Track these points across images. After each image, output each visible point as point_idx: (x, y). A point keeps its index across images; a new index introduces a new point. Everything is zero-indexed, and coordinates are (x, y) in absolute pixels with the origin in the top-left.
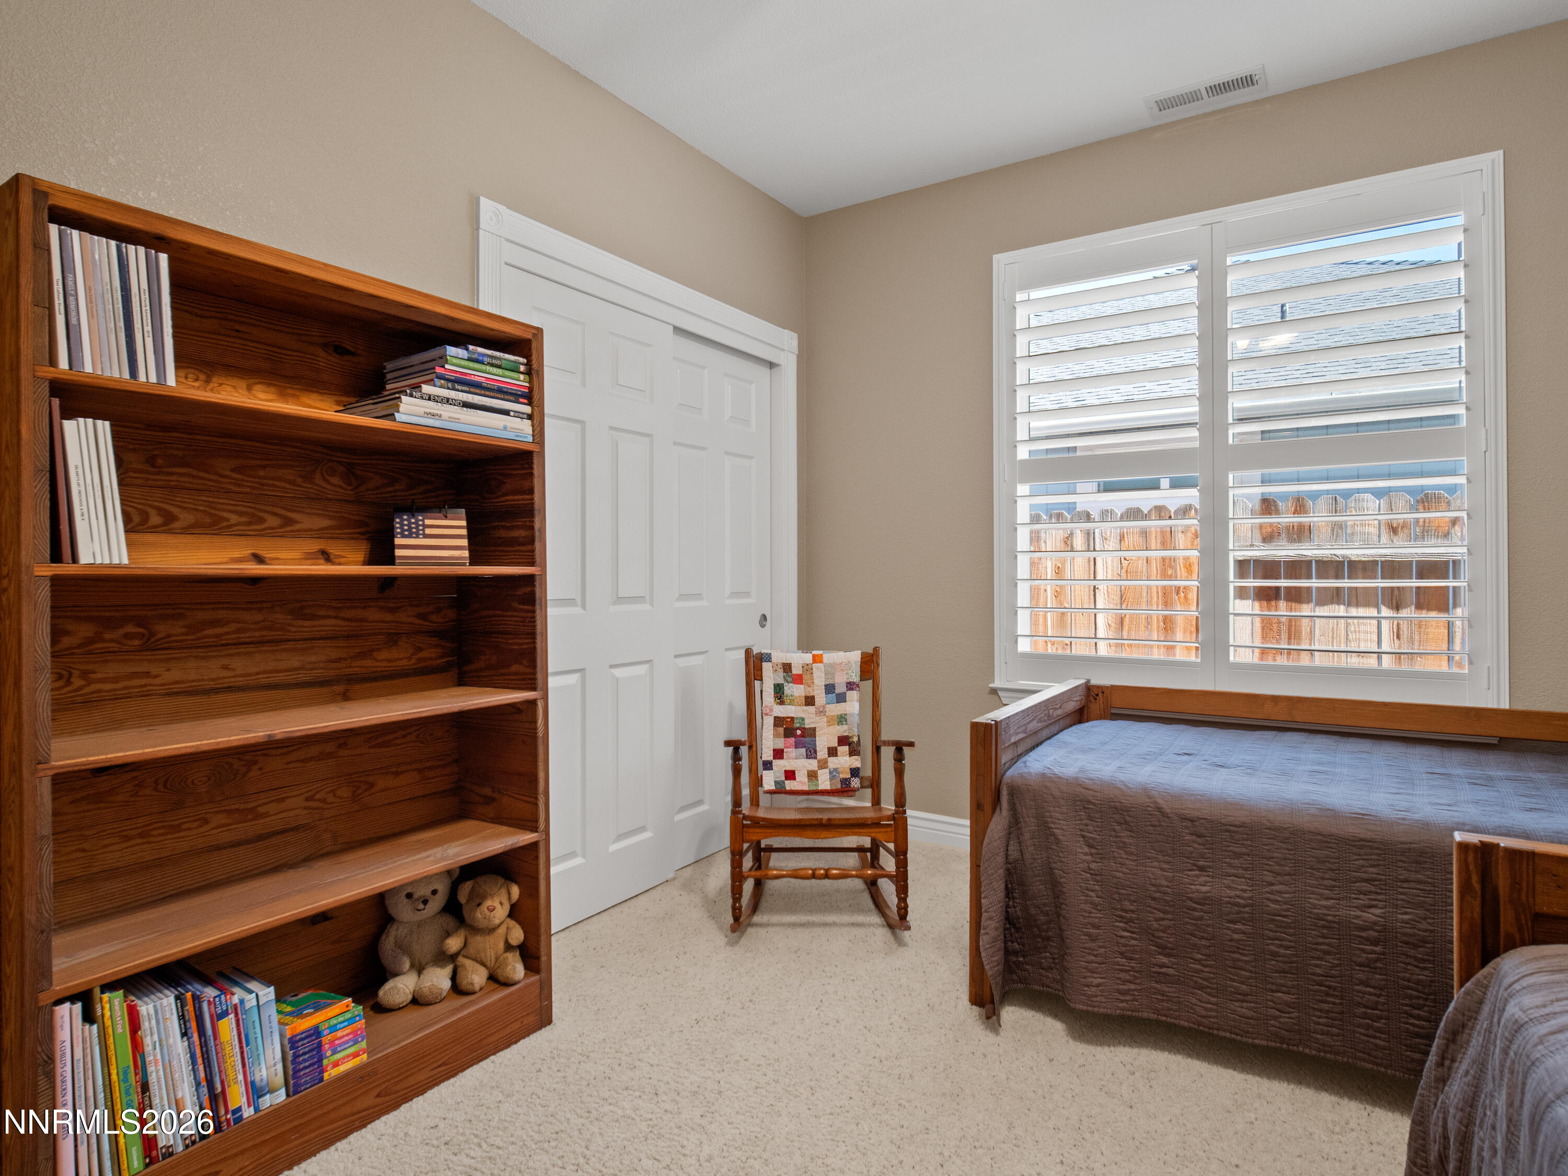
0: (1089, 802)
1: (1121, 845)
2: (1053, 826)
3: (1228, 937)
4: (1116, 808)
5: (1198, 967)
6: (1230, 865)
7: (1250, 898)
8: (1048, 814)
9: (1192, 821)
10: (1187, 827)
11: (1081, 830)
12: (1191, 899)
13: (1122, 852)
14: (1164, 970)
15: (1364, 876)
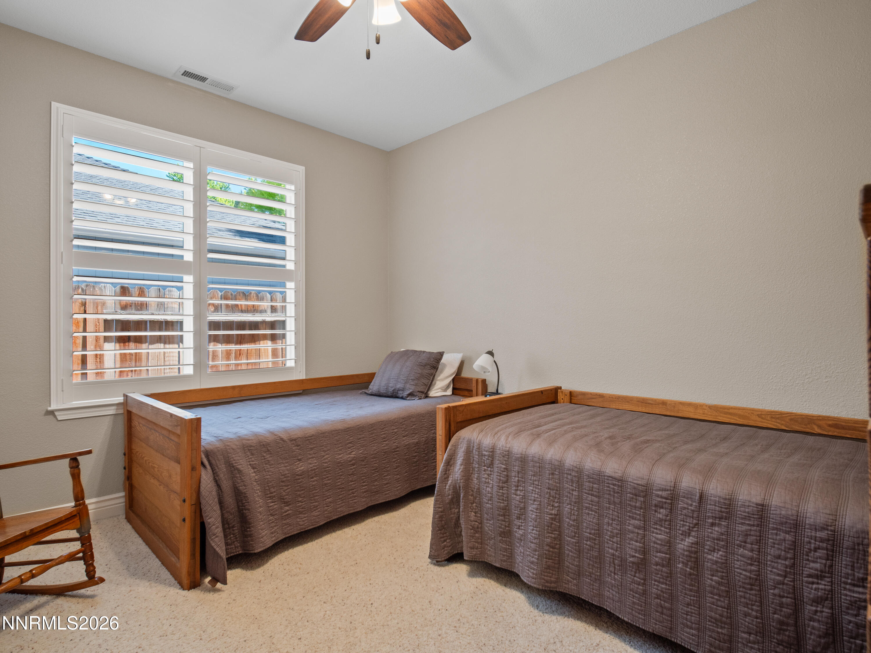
0: (251, 446)
1: (267, 462)
2: (236, 464)
3: (311, 485)
4: (263, 445)
5: (300, 504)
6: (310, 454)
7: (318, 465)
8: (232, 459)
9: (295, 440)
10: (293, 444)
11: (249, 462)
12: (297, 475)
13: (267, 465)
14: (287, 513)
15: (350, 441)
